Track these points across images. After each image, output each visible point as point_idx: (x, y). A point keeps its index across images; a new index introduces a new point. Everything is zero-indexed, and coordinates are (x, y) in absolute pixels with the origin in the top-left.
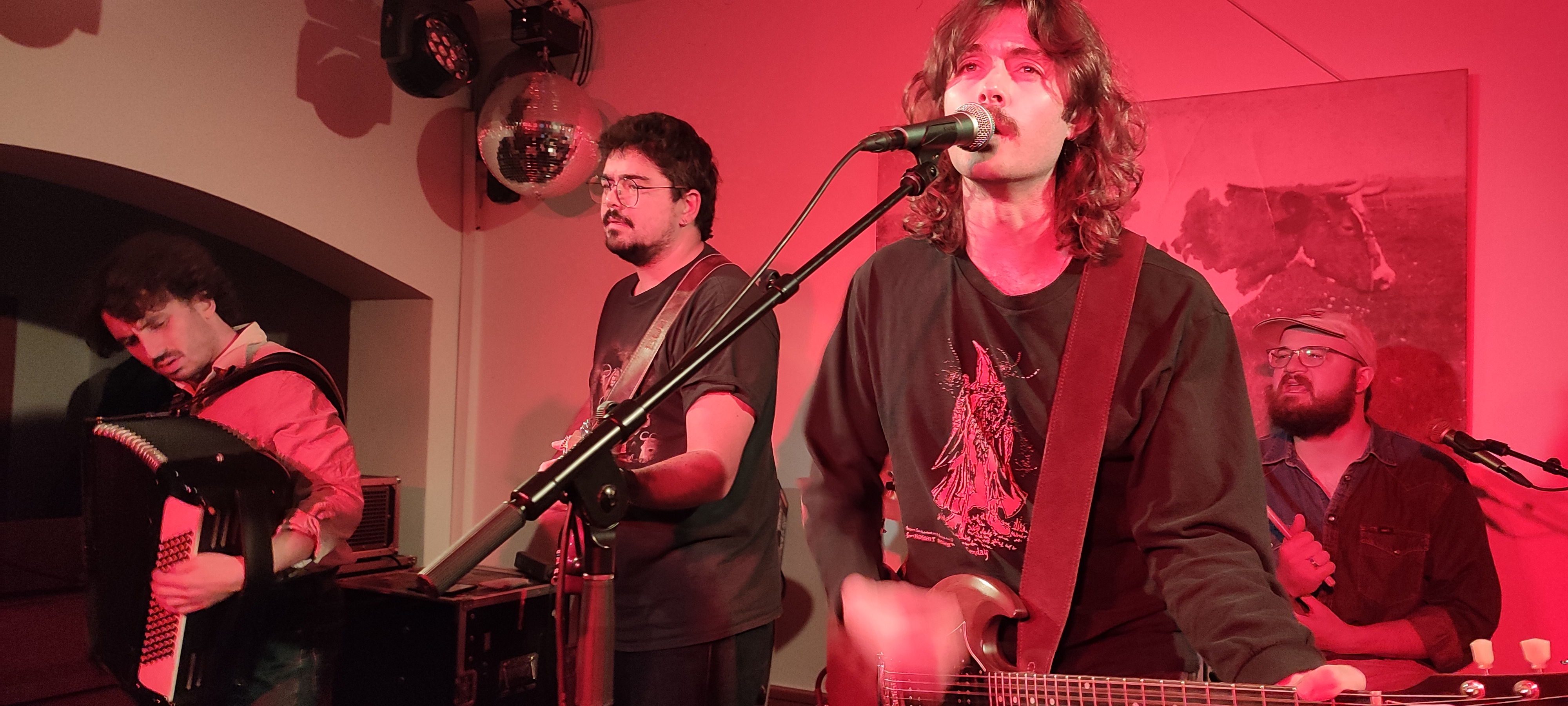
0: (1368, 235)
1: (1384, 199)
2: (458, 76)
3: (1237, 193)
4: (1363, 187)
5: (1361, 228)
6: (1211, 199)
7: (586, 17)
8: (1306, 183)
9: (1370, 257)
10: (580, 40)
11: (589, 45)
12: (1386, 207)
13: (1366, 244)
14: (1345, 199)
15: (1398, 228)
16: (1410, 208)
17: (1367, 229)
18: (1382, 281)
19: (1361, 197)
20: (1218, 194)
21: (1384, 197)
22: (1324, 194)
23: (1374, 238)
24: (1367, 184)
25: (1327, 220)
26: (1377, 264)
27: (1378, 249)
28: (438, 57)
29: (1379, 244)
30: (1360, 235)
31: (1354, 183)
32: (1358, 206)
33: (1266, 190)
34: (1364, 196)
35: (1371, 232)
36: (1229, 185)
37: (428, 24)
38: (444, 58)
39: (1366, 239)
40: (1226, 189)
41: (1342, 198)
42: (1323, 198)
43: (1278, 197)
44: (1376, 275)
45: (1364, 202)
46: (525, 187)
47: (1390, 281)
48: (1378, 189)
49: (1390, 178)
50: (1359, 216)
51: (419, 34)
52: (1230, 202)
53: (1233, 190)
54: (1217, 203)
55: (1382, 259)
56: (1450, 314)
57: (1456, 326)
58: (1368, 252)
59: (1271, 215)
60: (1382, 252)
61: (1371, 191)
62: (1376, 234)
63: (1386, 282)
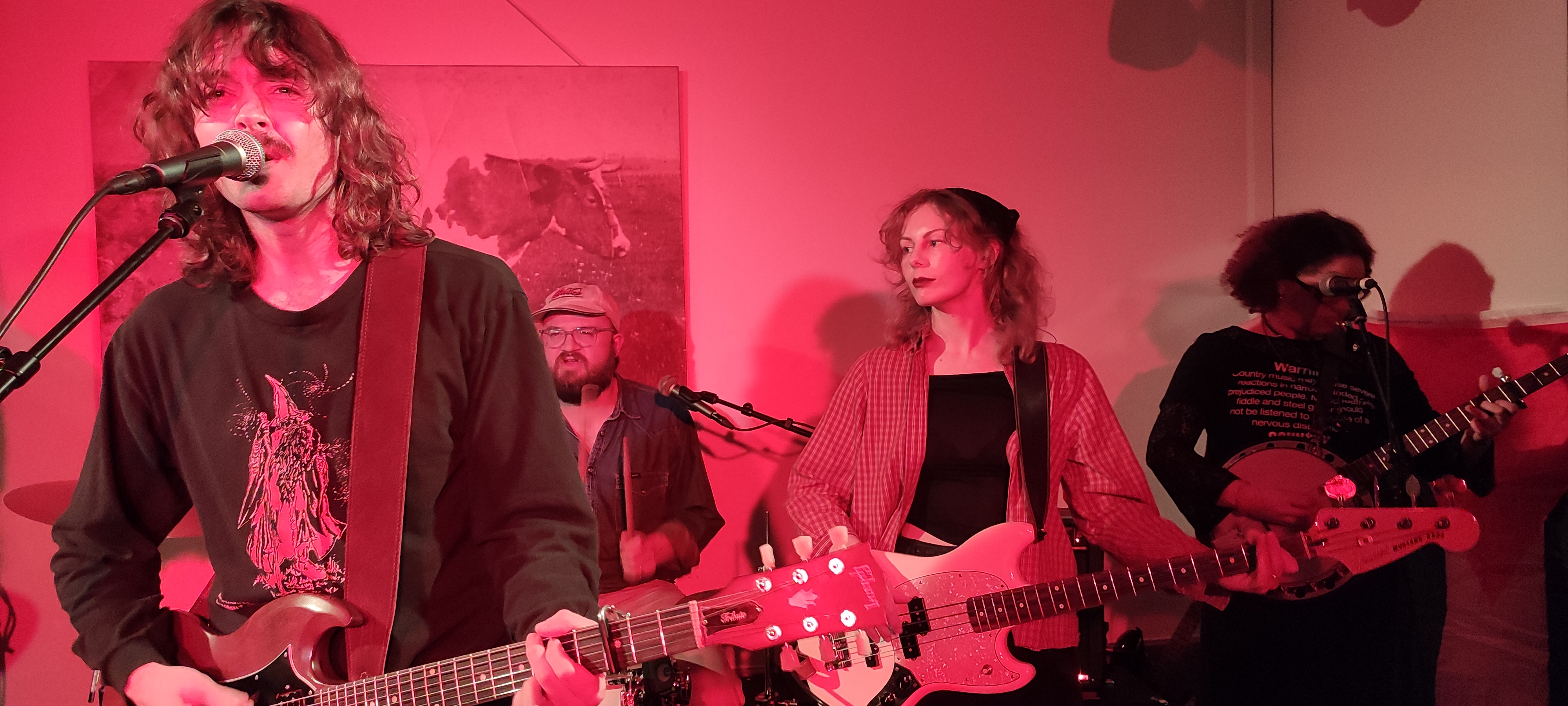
0: (609, 208)
1: (619, 176)
3: (495, 163)
4: (602, 164)
5: (602, 202)
6: (471, 167)
8: (555, 157)
9: (610, 227)
12: (621, 184)
13: (606, 215)
14: (588, 175)
15: (631, 202)
16: (639, 184)
17: (606, 202)
18: (619, 249)
19: (600, 173)
20: (477, 163)
21: (619, 173)
22: (570, 169)
23: (612, 210)
24: (604, 162)
25: (574, 193)
26: (616, 234)
27: (616, 220)
29: (617, 216)
30: (601, 207)
31: (594, 160)
32: (600, 183)
33: (522, 162)
34: (603, 172)
35: (610, 205)
36: (488, 155)
39: (606, 211)
40: (485, 159)
41: (585, 173)
42: (570, 172)
43: (532, 169)
44: (616, 244)
45: (603, 178)
47: (627, 249)
48: (614, 167)
49: (623, 158)
50: (600, 191)
52: (489, 171)
53: (491, 160)
54: (476, 171)
55: (620, 230)
56: (673, 277)
57: (678, 287)
58: (608, 223)
59: (526, 185)
60: (620, 223)
61: (608, 168)
62: (614, 207)
63: (623, 250)
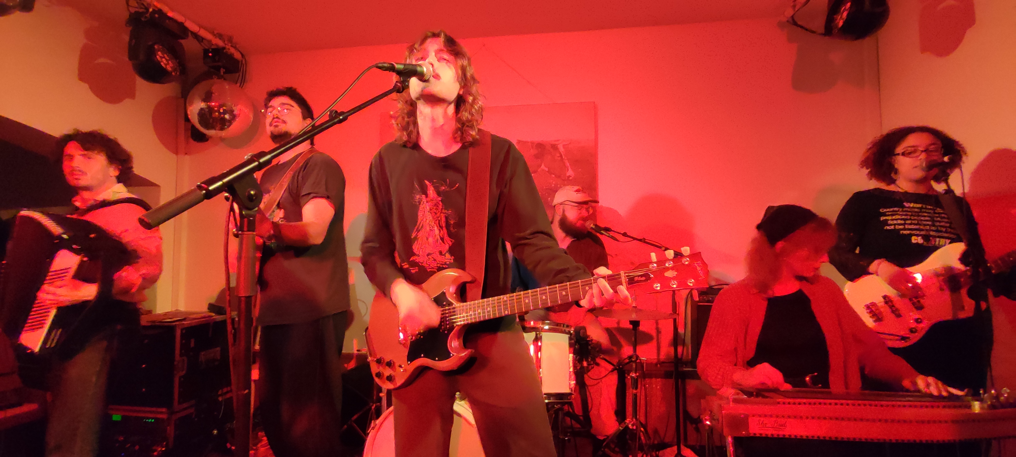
0: (565, 159)
1: (569, 146)
2: (173, 74)
3: (521, 143)
4: (562, 142)
5: (563, 157)
7: (243, 57)
8: (544, 140)
10: (240, 68)
11: (244, 71)
12: (570, 149)
13: (564, 163)
15: (574, 157)
16: (578, 150)
18: (569, 176)
19: (562, 146)
22: (550, 144)
24: (564, 141)
25: (551, 154)
26: (568, 170)
27: (568, 164)
28: (162, 64)
30: (562, 159)
31: (560, 140)
32: (562, 149)
33: (531, 142)
37: (156, 47)
38: (166, 65)
39: (564, 161)
41: (556, 146)
42: (550, 146)
43: (535, 145)
44: (568, 175)
46: (211, 133)
47: (572, 176)
48: (568, 143)
49: (571, 139)
50: (562, 153)
51: (151, 52)
55: (570, 168)
58: (565, 166)
59: (533, 151)
60: (570, 165)
61: (564, 143)
62: (567, 159)
63: (571, 176)
